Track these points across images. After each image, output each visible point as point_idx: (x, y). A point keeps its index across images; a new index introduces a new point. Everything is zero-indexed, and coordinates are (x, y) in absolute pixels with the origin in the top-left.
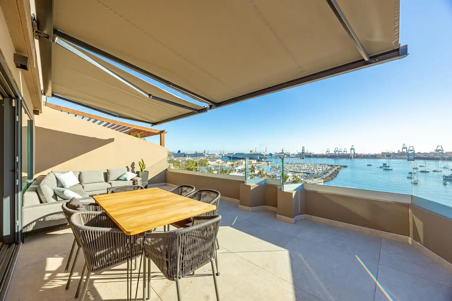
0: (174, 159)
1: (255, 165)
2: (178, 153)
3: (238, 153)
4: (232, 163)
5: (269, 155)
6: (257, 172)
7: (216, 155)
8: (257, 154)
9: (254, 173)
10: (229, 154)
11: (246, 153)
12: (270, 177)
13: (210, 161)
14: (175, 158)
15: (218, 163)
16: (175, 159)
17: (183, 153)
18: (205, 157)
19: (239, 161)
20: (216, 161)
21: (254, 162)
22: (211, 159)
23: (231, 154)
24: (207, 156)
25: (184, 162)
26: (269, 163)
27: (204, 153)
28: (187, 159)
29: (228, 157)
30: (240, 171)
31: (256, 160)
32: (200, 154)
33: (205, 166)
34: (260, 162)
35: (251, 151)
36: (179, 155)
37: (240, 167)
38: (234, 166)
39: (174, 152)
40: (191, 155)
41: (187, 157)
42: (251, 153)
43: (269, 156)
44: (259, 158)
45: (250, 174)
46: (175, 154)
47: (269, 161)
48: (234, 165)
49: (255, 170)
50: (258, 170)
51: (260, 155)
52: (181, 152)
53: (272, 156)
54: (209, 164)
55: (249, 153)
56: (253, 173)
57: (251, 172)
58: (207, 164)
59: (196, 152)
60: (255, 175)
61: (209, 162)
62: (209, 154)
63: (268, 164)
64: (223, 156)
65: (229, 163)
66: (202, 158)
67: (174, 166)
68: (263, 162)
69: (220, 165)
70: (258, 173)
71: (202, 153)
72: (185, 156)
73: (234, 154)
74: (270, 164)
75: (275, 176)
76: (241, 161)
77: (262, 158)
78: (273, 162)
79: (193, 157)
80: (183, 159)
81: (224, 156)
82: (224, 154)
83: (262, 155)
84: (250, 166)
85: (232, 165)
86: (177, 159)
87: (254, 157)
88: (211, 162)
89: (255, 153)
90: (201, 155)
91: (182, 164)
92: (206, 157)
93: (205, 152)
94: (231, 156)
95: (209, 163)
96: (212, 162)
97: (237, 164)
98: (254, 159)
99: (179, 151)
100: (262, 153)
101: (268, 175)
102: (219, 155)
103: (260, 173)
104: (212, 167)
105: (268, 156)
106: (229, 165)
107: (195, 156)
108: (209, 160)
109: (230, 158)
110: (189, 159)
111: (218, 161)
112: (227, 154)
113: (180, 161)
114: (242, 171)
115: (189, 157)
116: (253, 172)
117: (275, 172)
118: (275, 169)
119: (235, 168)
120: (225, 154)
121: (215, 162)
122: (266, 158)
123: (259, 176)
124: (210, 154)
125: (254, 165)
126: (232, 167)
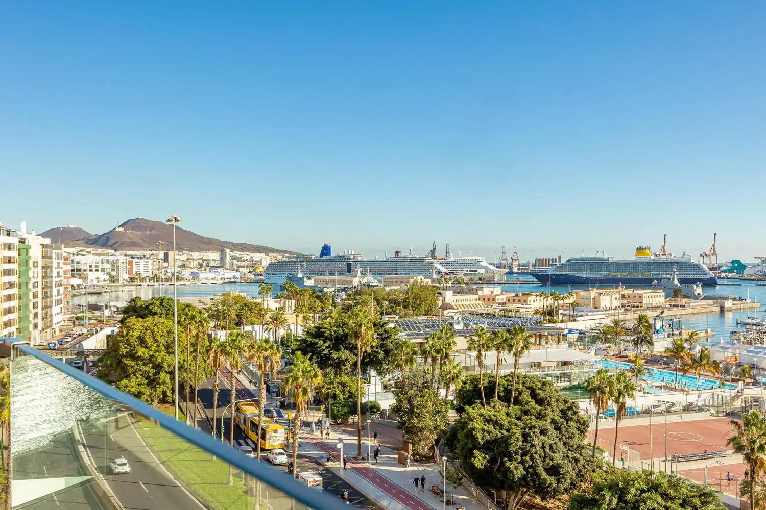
0: (302, 279)
1: (656, 313)
2: (322, 254)
3: (578, 256)
4: (549, 302)
5: (730, 271)
6: (661, 345)
7: (482, 267)
8: (668, 265)
9: (648, 352)
10: (538, 262)
11: (617, 257)
12: (727, 371)
13: (451, 292)
14: (309, 278)
15: (490, 299)
16: (310, 283)
17: (342, 259)
18: (434, 276)
19: (582, 293)
20: (480, 293)
21: (655, 298)
22: (458, 282)
23: (550, 262)
24: (443, 270)
25: (343, 295)
26: (728, 304)
27: (429, 260)
28: (356, 281)
29: (534, 275)
30: (586, 339)
31: (661, 293)
32: (414, 260)
33: (427, 313)
34: (684, 301)
35: (640, 250)
36: (324, 266)
37: (585, 323)
38: (560, 317)
39: (306, 253)
40: (374, 267)
41: (359, 274)
42: (641, 259)
43: (730, 275)
44: (682, 281)
45: (631, 354)
46: (309, 261)
47: (727, 298)
48: (561, 311)
49: (655, 337)
50: (669, 335)
51: (682, 265)
52: (334, 253)
53: (741, 273)
54: (446, 307)
55: (632, 257)
56: (644, 349)
57: (636, 343)
58: (439, 303)
59: (397, 253)
60: (653, 360)
61: (449, 296)
62: (450, 263)
63: (722, 310)
64: (511, 273)
65: (536, 303)
66: (419, 278)
67: (298, 310)
68: (696, 298)
69: (495, 308)
70: (668, 350)
71: (422, 259)
72: (349, 271)
73: (563, 261)
74: (730, 310)
75: (753, 367)
76: (593, 293)
77: (694, 281)
78: (747, 303)
79: (380, 272)
80: (339, 282)
81: (515, 270)
82: (515, 263)
83: (696, 268)
84: (630, 319)
85: (550, 313)
86: (316, 281)
87: (653, 274)
88: (454, 294)
89: (663, 258)
90: (418, 264)
91: (334, 303)
92: (439, 272)
93: (433, 252)
94: (550, 271)
95: (446, 301)
96: (459, 297)
97: (574, 305)
98: (656, 287)
99: (326, 250)
100: (693, 261)
101: (716, 364)
102: (492, 267)
103: (676, 350)
104: (455, 318)
105: (723, 275)
106: (537, 312)
107: (388, 272)
108: (449, 289)
109: (542, 278)
110: (364, 280)
111: (486, 291)
112: (532, 261)
113: (330, 290)
114: (594, 340)
115: (364, 273)
116: (645, 347)
117: (752, 348)
118: (755, 335)
119: (559, 325)
120: (523, 261)
121: (476, 297)
122: (710, 283)
123: (672, 366)
124: (456, 261)
125: (650, 315)
126: (550, 321)
